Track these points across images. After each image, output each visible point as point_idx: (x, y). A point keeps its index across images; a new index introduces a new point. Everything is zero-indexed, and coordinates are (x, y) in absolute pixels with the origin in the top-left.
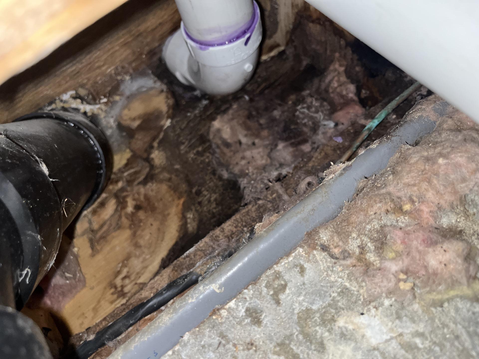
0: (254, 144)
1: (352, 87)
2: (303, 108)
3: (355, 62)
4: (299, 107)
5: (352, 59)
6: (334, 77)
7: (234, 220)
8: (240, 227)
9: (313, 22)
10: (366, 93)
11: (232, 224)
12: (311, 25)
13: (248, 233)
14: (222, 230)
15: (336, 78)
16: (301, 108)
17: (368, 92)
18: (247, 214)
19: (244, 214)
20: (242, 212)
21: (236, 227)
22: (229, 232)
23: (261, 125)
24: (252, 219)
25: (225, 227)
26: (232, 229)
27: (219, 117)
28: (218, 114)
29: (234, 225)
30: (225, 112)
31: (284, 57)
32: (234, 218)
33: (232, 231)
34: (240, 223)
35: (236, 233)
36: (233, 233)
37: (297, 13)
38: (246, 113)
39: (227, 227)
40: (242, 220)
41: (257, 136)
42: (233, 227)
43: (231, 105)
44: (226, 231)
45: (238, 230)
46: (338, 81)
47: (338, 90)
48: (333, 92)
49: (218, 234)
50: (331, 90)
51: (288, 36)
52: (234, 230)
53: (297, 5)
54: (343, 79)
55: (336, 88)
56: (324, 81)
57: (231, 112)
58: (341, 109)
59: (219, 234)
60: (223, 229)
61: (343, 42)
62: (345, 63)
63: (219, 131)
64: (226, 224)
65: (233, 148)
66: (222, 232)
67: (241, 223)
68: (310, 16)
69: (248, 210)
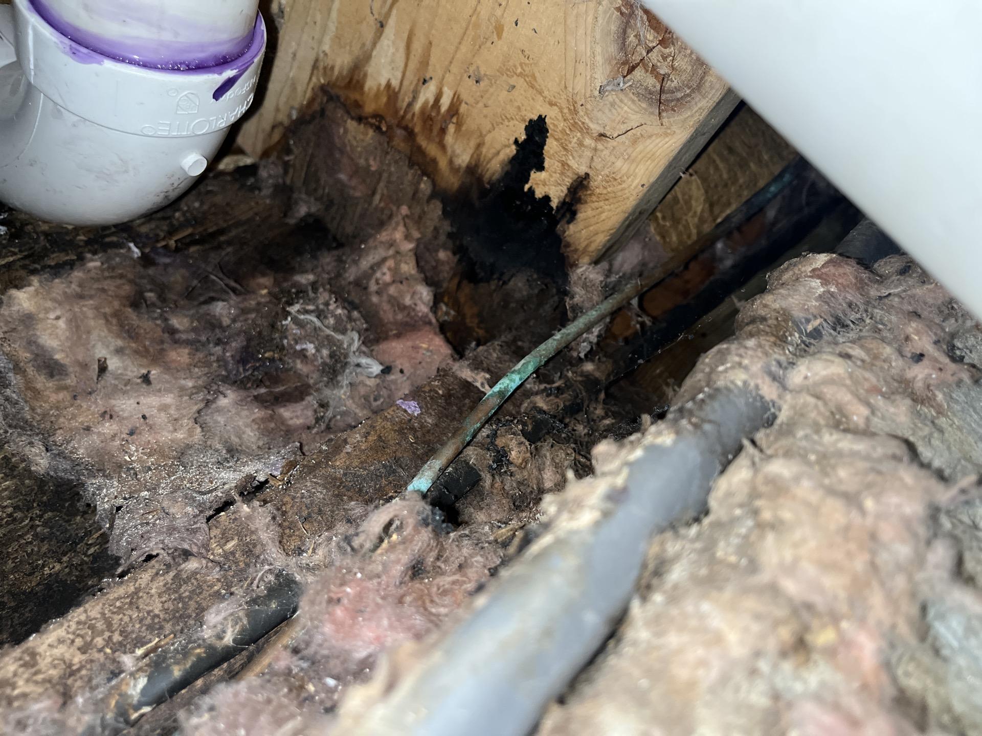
0: (146, 379)
1: (425, 293)
2: (307, 312)
3: (443, 238)
4: (294, 309)
5: (436, 229)
6: (384, 260)
7: (79, 623)
8: (100, 650)
9: (360, 119)
10: (447, 313)
11: (71, 637)
12: (351, 124)
13: (140, 674)
14: (27, 658)
15: (390, 263)
16: (298, 311)
17: (452, 312)
18: (131, 603)
19: (118, 604)
20: (111, 597)
21: (83, 650)
22: (55, 667)
23: (172, 331)
24: (148, 621)
25: (42, 649)
26: (67, 656)
27: (35, 280)
28: (34, 272)
29: (79, 642)
30: (57, 270)
31: (251, 181)
32: (77, 615)
33: (70, 665)
34: (101, 633)
35: (84, 672)
36: (71, 672)
37: (323, 89)
38: (127, 289)
39: (51, 646)
40: (109, 625)
41: (157, 358)
42: (73, 649)
43: (81, 259)
44: (43, 663)
45: (92, 661)
46: (395, 271)
47: (392, 290)
48: (378, 293)
49: (10, 675)
50: (373, 287)
51: (276, 136)
52: (78, 659)
53: (331, 69)
54: (408, 267)
55: (387, 285)
56: (356, 262)
57: (77, 274)
58: (398, 336)
59: (15, 674)
60: (33, 654)
61: (425, 186)
62: (416, 235)
63: (28, 320)
64: (44, 637)
65: (70, 381)
66: (26, 665)
67: (107, 634)
68: (358, 105)
69: (138, 590)
